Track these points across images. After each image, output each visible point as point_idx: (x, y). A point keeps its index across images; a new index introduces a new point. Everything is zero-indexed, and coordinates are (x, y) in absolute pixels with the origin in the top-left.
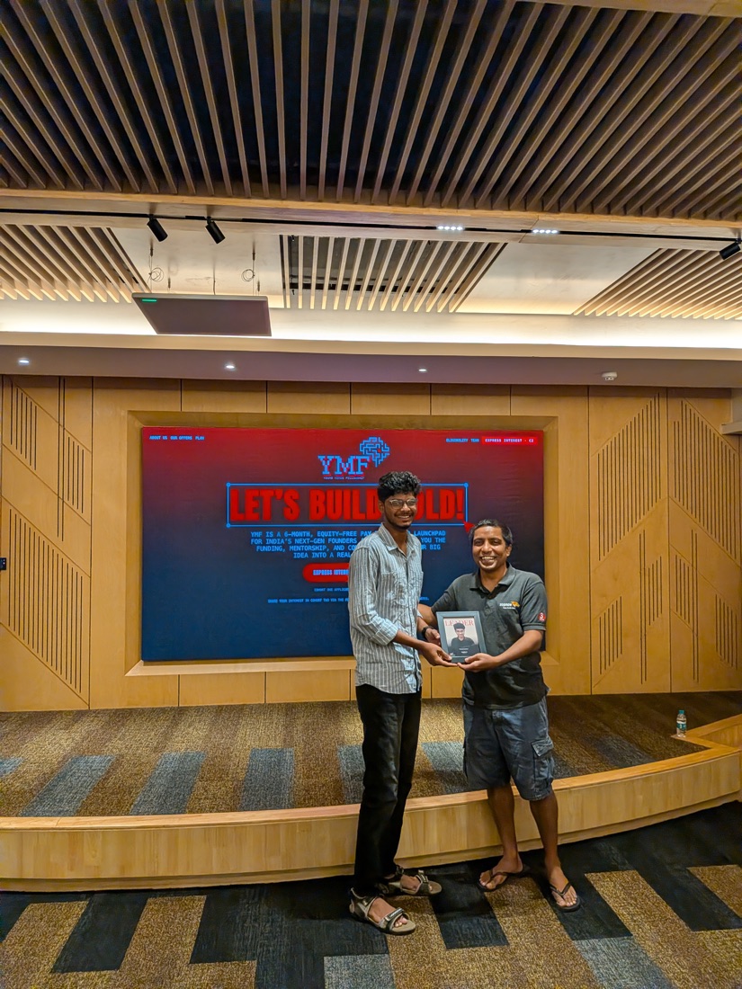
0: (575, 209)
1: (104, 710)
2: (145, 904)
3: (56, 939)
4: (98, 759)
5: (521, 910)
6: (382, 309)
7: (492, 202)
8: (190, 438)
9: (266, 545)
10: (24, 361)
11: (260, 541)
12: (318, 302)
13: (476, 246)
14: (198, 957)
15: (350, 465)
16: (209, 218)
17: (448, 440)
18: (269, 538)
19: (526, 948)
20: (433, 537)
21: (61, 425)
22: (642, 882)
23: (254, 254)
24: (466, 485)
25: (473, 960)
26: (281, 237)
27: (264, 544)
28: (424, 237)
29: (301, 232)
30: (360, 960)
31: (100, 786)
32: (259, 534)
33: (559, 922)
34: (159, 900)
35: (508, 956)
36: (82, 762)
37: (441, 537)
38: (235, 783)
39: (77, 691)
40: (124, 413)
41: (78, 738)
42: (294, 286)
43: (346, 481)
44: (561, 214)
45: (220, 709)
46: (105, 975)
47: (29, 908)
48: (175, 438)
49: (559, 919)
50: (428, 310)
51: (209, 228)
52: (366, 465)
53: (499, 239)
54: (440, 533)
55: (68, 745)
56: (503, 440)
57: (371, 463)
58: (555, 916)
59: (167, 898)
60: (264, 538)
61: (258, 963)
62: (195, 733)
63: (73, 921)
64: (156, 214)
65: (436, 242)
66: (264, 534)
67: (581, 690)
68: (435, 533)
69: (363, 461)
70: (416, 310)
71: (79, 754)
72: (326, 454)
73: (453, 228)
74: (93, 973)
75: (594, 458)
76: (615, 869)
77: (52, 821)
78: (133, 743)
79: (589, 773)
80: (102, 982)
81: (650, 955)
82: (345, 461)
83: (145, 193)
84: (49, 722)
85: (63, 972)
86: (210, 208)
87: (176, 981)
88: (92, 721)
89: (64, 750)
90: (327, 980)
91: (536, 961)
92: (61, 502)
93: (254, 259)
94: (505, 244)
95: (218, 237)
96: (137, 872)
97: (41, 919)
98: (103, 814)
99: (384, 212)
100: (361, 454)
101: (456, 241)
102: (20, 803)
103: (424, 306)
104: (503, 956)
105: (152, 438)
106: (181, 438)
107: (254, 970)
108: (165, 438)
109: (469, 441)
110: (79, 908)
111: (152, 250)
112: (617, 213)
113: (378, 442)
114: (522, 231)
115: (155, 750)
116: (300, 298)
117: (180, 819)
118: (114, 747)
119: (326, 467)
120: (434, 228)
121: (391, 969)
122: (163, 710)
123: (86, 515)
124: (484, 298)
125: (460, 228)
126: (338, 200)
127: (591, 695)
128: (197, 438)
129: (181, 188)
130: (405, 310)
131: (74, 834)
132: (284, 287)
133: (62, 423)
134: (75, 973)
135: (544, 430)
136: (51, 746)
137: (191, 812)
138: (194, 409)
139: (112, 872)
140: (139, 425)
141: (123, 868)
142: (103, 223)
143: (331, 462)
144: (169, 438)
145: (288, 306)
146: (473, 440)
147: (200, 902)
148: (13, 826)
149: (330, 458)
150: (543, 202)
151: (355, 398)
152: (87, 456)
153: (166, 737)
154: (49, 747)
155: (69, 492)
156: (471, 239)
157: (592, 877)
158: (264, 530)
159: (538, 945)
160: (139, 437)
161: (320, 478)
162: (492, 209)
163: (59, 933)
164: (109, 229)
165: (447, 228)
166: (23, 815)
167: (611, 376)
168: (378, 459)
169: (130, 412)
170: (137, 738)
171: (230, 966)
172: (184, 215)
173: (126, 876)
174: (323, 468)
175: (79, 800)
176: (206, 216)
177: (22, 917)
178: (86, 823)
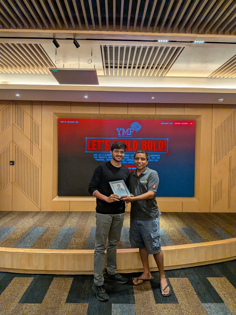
0: (211, 32)
1: (45, 212)
2: (53, 280)
3: (22, 290)
4: (41, 228)
5: (183, 290)
6: (139, 75)
7: (179, 29)
8: (74, 122)
9: (99, 159)
10: (18, 95)
11: (96, 157)
12: (116, 73)
13: (173, 48)
14: (69, 301)
15: (127, 132)
16: (74, 39)
17: (162, 123)
18: (100, 156)
19: (185, 305)
20: (156, 157)
21: (32, 118)
22: (228, 282)
23: (92, 54)
24: (168, 139)
25: (165, 308)
26: (101, 46)
27: (98, 158)
28: (153, 45)
29: (108, 44)
30: (125, 305)
31: (40, 238)
32: (96, 155)
33: (197, 296)
34: (58, 278)
35: (178, 308)
36: (36, 230)
37: (158, 157)
38: (85, 239)
39: (37, 205)
40: (52, 114)
41: (36, 221)
42: (107, 67)
43: (126, 137)
44: (205, 35)
45: (83, 213)
46: (36, 305)
47: (14, 279)
48: (69, 122)
49: (197, 294)
50: (155, 76)
51: (74, 42)
52: (133, 132)
53: (182, 45)
54: (158, 156)
55: (32, 223)
56: (181, 123)
57: (134, 131)
58: (196, 293)
59: (60, 278)
60: (98, 156)
61: (89, 304)
62: (74, 220)
63: (28, 284)
64: (56, 37)
65: (158, 47)
66: (98, 155)
67: (207, 211)
68: (156, 156)
69: (132, 130)
70: (151, 76)
71: (35, 226)
72: (119, 128)
73: (164, 41)
74: (32, 304)
75: (214, 130)
76: (218, 276)
77: (23, 250)
78: (53, 223)
79: (209, 241)
80: (35, 308)
81: (232, 311)
82: (125, 130)
83: (51, 29)
84: (27, 215)
85: (22, 303)
86: (75, 35)
87: (60, 309)
88: (41, 215)
89: (31, 225)
90: (112, 313)
91: (188, 310)
92: (32, 143)
93: (92, 55)
94: (184, 48)
95: (77, 46)
96: (50, 269)
97: (18, 283)
98: (40, 248)
99: (138, 34)
100: (131, 128)
101: (165, 47)
102: (14, 243)
103: (154, 74)
104: (176, 308)
105: (61, 122)
106: (71, 122)
107: (87, 307)
108: (65, 122)
109: (169, 124)
110: (31, 279)
111: (56, 53)
112: (227, 34)
113: (137, 124)
114: (190, 42)
115: (60, 226)
116: (109, 71)
117: (65, 251)
118: (47, 224)
119: (119, 132)
120: (157, 41)
121: (136, 310)
122: (64, 212)
123: (40, 147)
124: (175, 71)
125: (167, 41)
126: (121, 30)
127: (210, 213)
128: (76, 122)
129: (63, 28)
130: (147, 75)
131: (30, 255)
132: (104, 68)
133: (32, 117)
134: (26, 304)
135: (196, 120)
136: (27, 223)
137: (69, 249)
138: (75, 112)
139: (42, 268)
140: (57, 118)
141: (46, 267)
142: (38, 42)
143: (121, 131)
144: (67, 122)
145: (106, 75)
146: (170, 123)
147: (71, 280)
148: (10, 251)
149: (121, 129)
150: (198, 30)
151: (130, 109)
152: (40, 128)
153: (64, 221)
154: (26, 223)
155: (34, 140)
156: (171, 46)
157: (209, 279)
158: (98, 154)
159: (189, 304)
160: (57, 122)
161: (117, 136)
162: (179, 33)
163: (23, 288)
164: (40, 44)
165: (162, 41)
166: (14, 247)
167: (221, 100)
168: (137, 130)
169: (54, 113)
170: (55, 222)
171: (79, 305)
172: (65, 38)
173: (47, 270)
174: (118, 132)
175: (33, 243)
176: (73, 38)
177: (12, 282)
178: (33, 251)
